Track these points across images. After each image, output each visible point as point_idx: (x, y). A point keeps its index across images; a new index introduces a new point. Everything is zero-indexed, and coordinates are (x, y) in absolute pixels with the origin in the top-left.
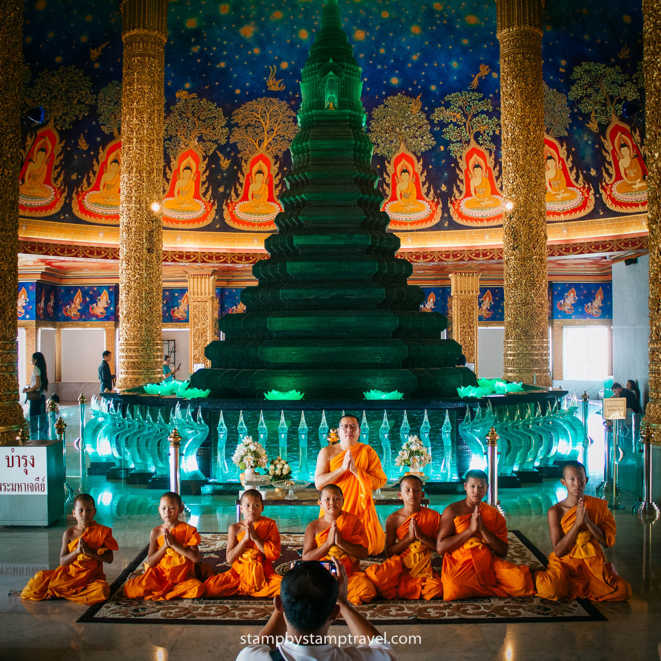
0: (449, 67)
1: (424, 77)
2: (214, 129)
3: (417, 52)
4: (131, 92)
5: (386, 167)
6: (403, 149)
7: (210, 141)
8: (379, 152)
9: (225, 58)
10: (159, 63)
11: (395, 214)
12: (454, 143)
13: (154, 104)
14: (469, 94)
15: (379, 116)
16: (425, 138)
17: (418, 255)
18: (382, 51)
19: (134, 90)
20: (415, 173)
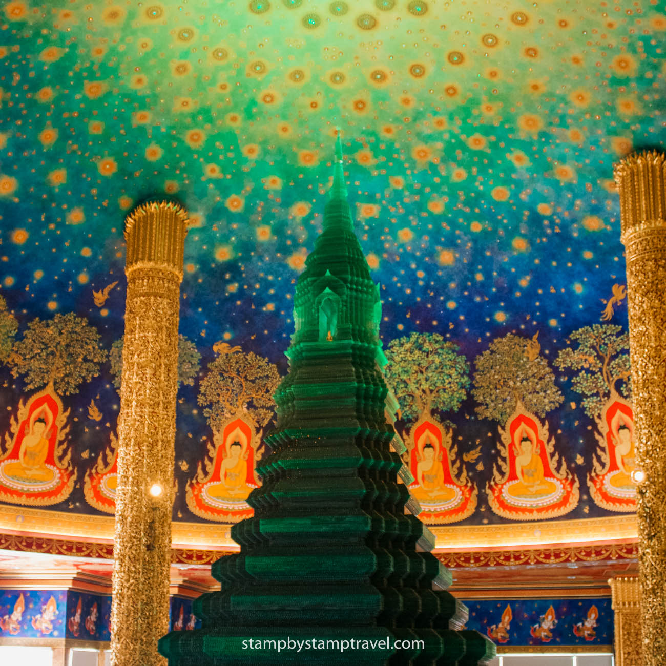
0: (570, 293)
1: (539, 308)
2: (268, 391)
3: (527, 274)
4: (132, 342)
5: (499, 436)
6: (521, 410)
7: (263, 407)
8: (488, 414)
9: (272, 298)
10: (168, 304)
11: (516, 498)
12: (590, 397)
13: (160, 357)
14: (602, 327)
15: (485, 366)
16: (548, 392)
17: (547, 553)
18: (479, 277)
19: (135, 339)
20: (540, 442)
